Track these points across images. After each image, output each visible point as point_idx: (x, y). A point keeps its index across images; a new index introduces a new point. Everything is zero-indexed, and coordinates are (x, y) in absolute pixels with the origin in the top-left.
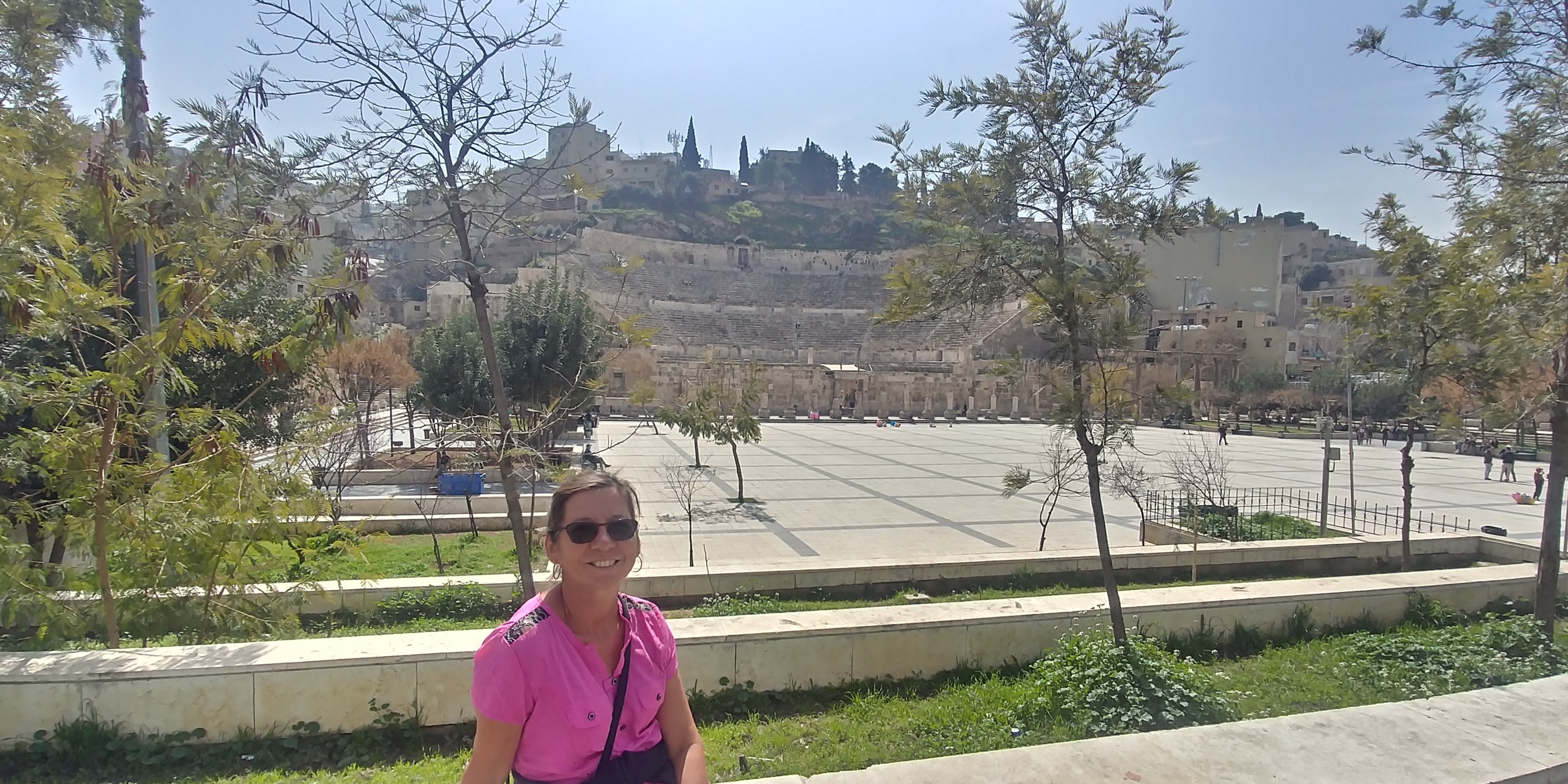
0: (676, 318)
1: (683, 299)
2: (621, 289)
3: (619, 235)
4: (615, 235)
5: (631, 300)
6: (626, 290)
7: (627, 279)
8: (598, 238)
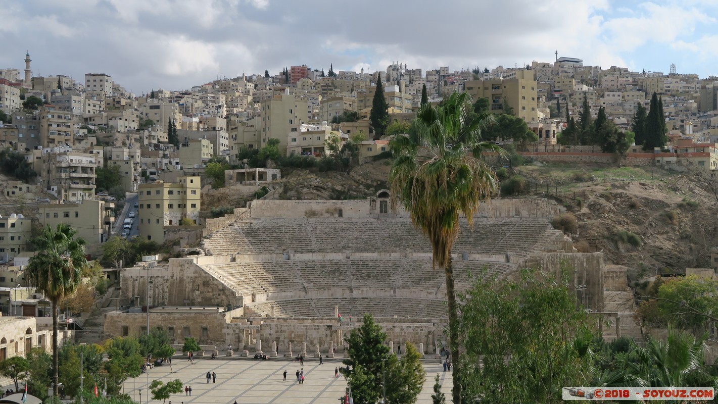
0: (309, 267)
1: (320, 251)
2: (269, 248)
3: (282, 201)
4: (278, 202)
5: (274, 255)
6: (273, 248)
7: (278, 238)
8: (264, 206)
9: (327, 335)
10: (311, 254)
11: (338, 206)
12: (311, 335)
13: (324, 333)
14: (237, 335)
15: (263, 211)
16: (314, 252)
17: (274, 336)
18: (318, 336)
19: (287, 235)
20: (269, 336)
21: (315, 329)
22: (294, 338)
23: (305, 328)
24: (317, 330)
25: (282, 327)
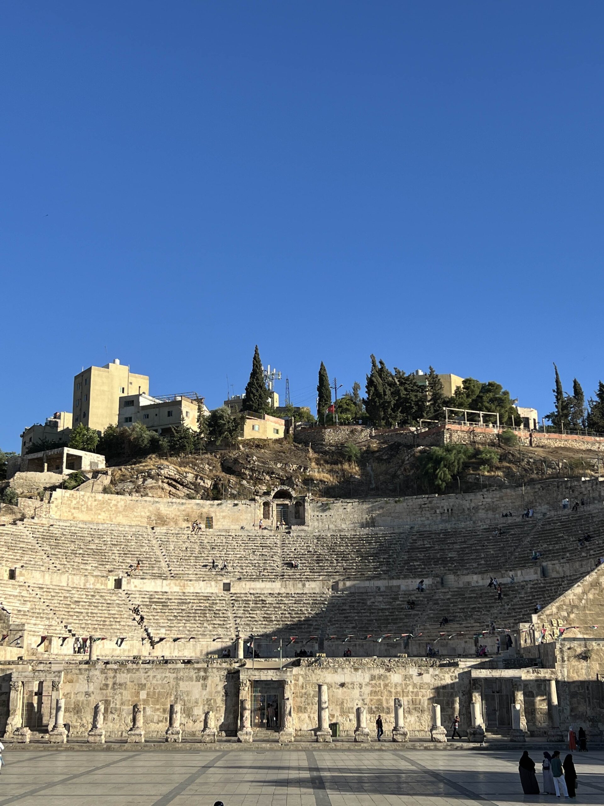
0: (156, 603)
1: (176, 577)
2: (82, 566)
3: (107, 496)
4: (100, 496)
5: (92, 580)
6: (89, 567)
7: (97, 553)
8: (74, 502)
9: (227, 694)
10: (159, 581)
11: (205, 510)
12: (188, 693)
15: (73, 511)
16: (166, 579)
17: (98, 697)
18: (205, 697)
19: (115, 549)
20: (84, 699)
22: (146, 702)
23: (175, 675)
24: (202, 682)
25: (118, 675)
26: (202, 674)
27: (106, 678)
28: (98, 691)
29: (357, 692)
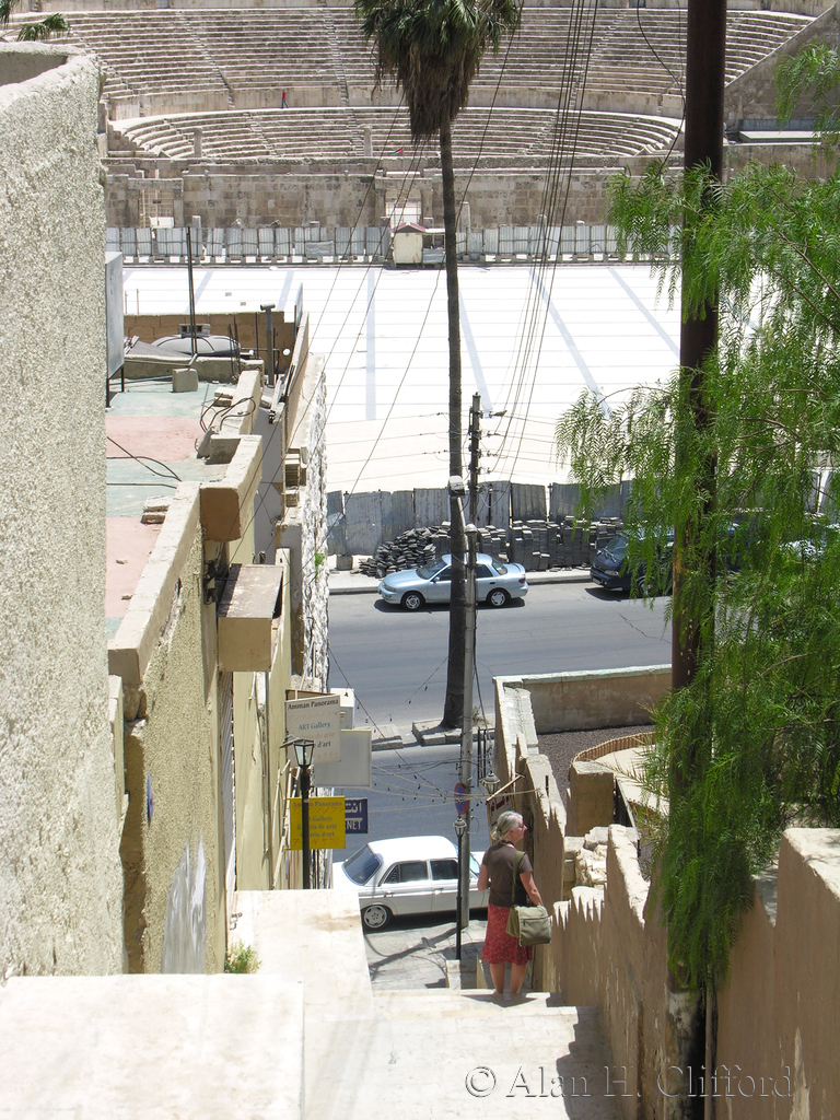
0: (227, 31)
9: (360, 204)
12: (320, 203)
13: (353, 197)
14: (121, 207)
17: (222, 206)
18: (338, 207)
20: (208, 207)
21: (329, 187)
22: (274, 211)
23: (304, 183)
24: (333, 191)
25: (242, 183)
26: (334, 182)
27: (230, 186)
28: (222, 200)
29: (501, 200)
